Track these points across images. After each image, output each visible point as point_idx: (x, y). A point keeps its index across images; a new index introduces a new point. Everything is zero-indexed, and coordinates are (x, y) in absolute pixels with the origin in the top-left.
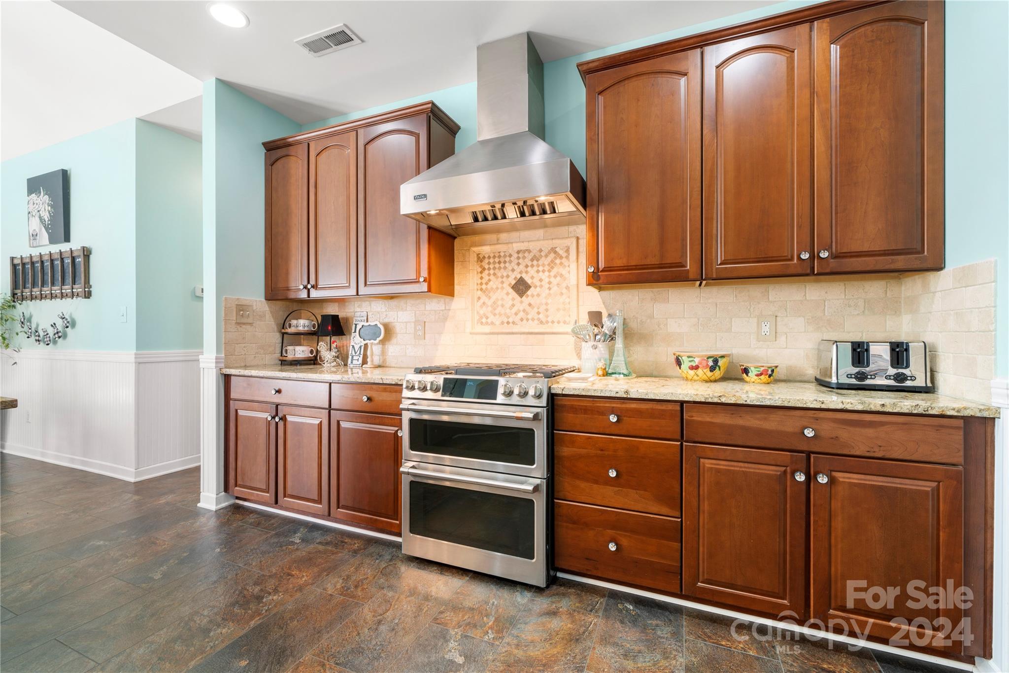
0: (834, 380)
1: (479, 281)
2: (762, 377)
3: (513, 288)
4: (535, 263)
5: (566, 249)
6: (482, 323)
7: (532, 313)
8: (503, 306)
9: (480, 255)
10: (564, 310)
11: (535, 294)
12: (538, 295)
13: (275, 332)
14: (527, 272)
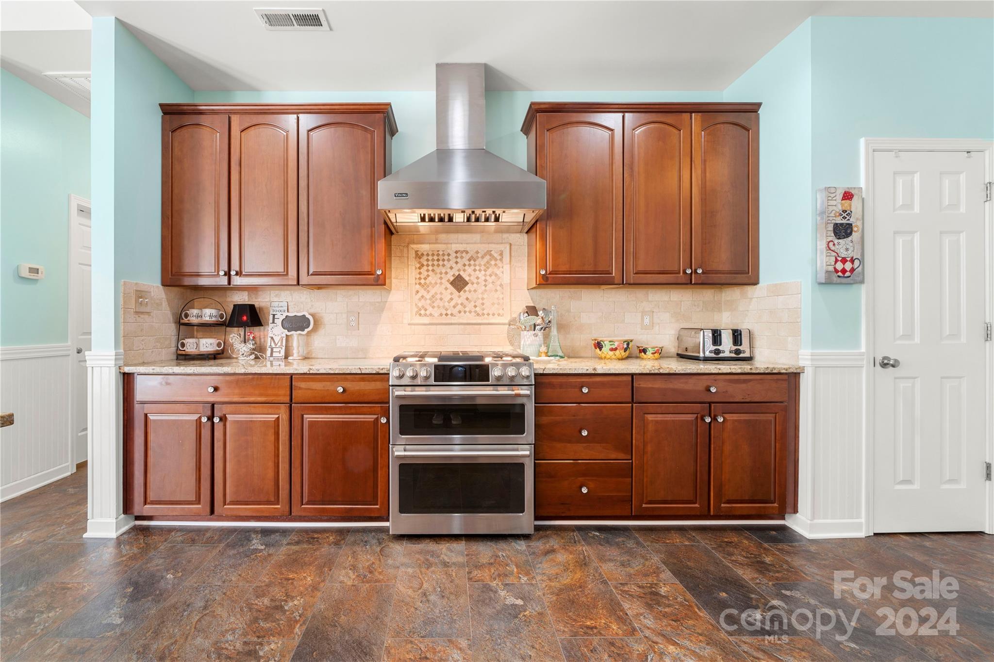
0: (702, 355)
1: (418, 276)
2: (656, 355)
3: (452, 283)
4: (472, 262)
5: (500, 252)
6: (420, 315)
7: (470, 306)
8: (441, 299)
9: (418, 252)
10: (499, 304)
11: (472, 289)
12: (475, 291)
13: (170, 323)
14: (464, 270)
